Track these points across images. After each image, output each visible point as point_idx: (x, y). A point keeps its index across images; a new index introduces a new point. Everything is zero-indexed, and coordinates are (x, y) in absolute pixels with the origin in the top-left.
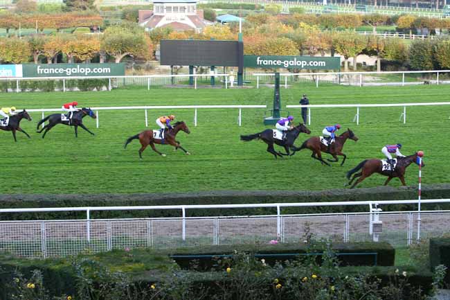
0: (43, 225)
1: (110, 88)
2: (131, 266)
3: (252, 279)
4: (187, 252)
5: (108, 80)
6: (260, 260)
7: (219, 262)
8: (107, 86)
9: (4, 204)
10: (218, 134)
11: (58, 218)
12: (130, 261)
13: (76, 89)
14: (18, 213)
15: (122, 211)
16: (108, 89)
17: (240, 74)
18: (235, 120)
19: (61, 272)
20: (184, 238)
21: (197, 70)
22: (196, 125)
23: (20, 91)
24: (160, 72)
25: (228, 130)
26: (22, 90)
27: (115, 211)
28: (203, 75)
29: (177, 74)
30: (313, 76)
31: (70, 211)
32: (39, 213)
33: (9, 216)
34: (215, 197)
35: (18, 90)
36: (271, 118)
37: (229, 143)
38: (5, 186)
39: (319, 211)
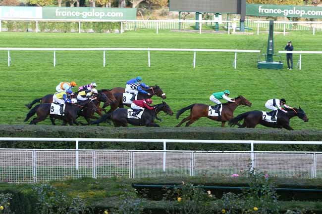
0: (34, 153)
1: (122, 31)
2: (93, 192)
3: (201, 208)
4: (149, 182)
5: (120, 23)
6: (206, 192)
7: (169, 191)
8: (120, 29)
9: (3, 134)
10: (213, 76)
11: (53, 147)
12: (93, 188)
13: (91, 30)
14: (16, 141)
15: (111, 142)
16: (120, 32)
17: (242, 21)
18: (231, 63)
19: (29, 196)
20: (164, 169)
21: (203, 16)
22: (194, 67)
23: (39, 31)
24: (173, 18)
25: (224, 72)
26: (41, 30)
27: (105, 143)
28: (209, 21)
29: (184, 19)
30: (311, 24)
31: (64, 141)
32: (36, 142)
33: (8, 145)
34: (196, 133)
35: (37, 30)
36: (264, 62)
37: (221, 84)
38: (11, 117)
39: (293, 149)
